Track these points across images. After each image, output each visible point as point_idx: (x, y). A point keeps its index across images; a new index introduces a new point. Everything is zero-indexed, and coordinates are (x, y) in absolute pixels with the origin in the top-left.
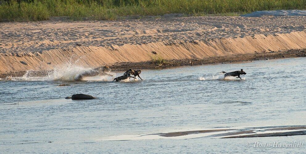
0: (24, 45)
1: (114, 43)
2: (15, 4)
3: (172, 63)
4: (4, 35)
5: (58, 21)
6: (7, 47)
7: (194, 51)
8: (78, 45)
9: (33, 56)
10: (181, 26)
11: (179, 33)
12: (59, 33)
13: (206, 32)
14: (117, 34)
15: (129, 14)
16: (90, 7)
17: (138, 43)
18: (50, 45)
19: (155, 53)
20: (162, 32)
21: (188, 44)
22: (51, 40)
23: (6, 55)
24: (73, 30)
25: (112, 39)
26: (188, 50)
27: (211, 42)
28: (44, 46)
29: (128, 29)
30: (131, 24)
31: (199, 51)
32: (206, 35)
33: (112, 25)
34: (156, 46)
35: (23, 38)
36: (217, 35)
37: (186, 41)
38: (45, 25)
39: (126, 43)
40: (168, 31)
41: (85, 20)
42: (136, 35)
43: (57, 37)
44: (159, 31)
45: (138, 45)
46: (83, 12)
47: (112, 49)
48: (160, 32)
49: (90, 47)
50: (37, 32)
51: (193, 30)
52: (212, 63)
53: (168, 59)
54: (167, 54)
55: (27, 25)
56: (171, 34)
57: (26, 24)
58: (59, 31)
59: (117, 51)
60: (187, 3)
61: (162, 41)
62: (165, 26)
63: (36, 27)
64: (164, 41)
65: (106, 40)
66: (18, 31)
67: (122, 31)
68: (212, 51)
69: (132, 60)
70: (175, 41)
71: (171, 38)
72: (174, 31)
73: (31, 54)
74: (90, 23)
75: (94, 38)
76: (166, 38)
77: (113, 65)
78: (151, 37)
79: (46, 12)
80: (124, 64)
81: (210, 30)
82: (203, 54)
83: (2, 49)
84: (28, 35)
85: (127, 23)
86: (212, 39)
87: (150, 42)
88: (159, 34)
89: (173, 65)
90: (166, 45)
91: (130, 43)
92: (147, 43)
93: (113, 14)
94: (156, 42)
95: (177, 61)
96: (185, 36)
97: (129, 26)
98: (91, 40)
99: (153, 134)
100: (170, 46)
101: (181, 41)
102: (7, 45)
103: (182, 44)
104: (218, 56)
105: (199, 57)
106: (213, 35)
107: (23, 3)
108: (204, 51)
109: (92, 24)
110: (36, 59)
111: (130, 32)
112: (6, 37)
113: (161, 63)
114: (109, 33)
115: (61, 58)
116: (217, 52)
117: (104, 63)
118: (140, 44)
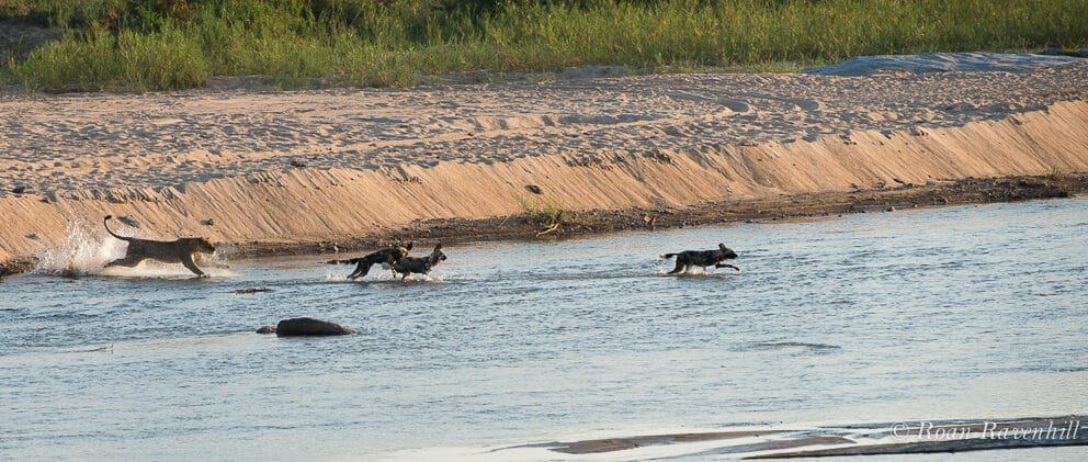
0: (130, 165)
1: (406, 159)
2: (103, 37)
3: (588, 222)
4: (69, 133)
5: (234, 88)
6: (78, 173)
7: (658, 184)
8: (295, 164)
9: (156, 201)
10: (618, 104)
11: (613, 126)
12: (237, 129)
13: (695, 124)
14: (417, 130)
15: (455, 67)
16: (333, 47)
17: (483, 160)
18: (209, 165)
19: (536, 190)
20: (556, 124)
21: (639, 162)
22: (214, 148)
23: (76, 198)
24: (280, 117)
25: (403, 147)
26: (640, 180)
27: (711, 154)
28: (190, 170)
29: (453, 115)
30: (461, 98)
31: (676, 183)
32: (697, 132)
33: (403, 103)
34: (541, 168)
35: (127, 145)
36: (732, 133)
37: (634, 151)
38: (195, 104)
39: (445, 160)
40: (578, 122)
41: (317, 86)
42: (478, 135)
43: (230, 141)
44: (549, 122)
45: (482, 164)
46: (311, 63)
47: (401, 178)
48: (552, 124)
49: (333, 171)
50: (170, 126)
51: (655, 116)
52: (715, 222)
53: (578, 209)
54: (576, 195)
55: (138, 101)
56: (586, 129)
57: (135, 101)
58: (236, 121)
59: (416, 186)
60: (637, 31)
61: (559, 152)
62: (569, 106)
63: (167, 110)
64: (563, 153)
65: (383, 149)
66: (112, 122)
67: (432, 121)
68: (714, 183)
69: (464, 214)
70: (599, 151)
71: (586, 144)
72: (596, 120)
73: (150, 193)
74: (334, 95)
75: (345, 143)
76: (572, 142)
77: (406, 227)
78: (522, 138)
79: (198, 63)
80: (439, 225)
81: (709, 118)
82: (687, 194)
83: (63, 177)
84: (143, 134)
85: (449, 94)
86: (714, 146)
87: (522, 157)
88: (549, 130)
89: (594, 228)
90: (570, 164)
91: (458, 160)
92: (511, 160)
93: (406, 68)
94: (538, 155)
95: (606, 214)
96: (629, 136)
97: (455, 106)
98: (335, 149)
99: (528, 446)
100: (584, 169)
101: (618, 152)
102: (78, 166)
103: (622, 161)
104: (735, 198)
105: (675, 202)
106: (719, 134)
107: (128, 35)
108: (690, 183)
109: (340, 98)
110: (165, 209)
111: (457, 124)
112: (74, 140)
113: (555, 223)
114: (393, 127)
115: (242, 205)
116: (732, 186)
117: (377, 221)
118: (489, 163)
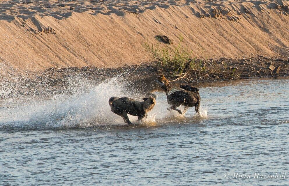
1: (40, 10)
3: (216, 70)
7: (282, 34)
17: (114, 11)
19: (165, 40)
21: (264, 14)
26: (265, 30)
34: (170, 19)
39: (78, 10)
45: (113, 15)
47: (35, 28)
53: (206, 58)
54: (202, 44)
59: (50, 36)
64: (192, 5)
77: (39, 75)
87: (152, 8)
89: (221, 76)
90: (198, 15)
91: (90, 11)
92: (141, 11)
94: (167, 7)
95: (233, 63)
100: (211, 19)
103: (248, 12)
113: (184, 72)
118: (120, 14)
